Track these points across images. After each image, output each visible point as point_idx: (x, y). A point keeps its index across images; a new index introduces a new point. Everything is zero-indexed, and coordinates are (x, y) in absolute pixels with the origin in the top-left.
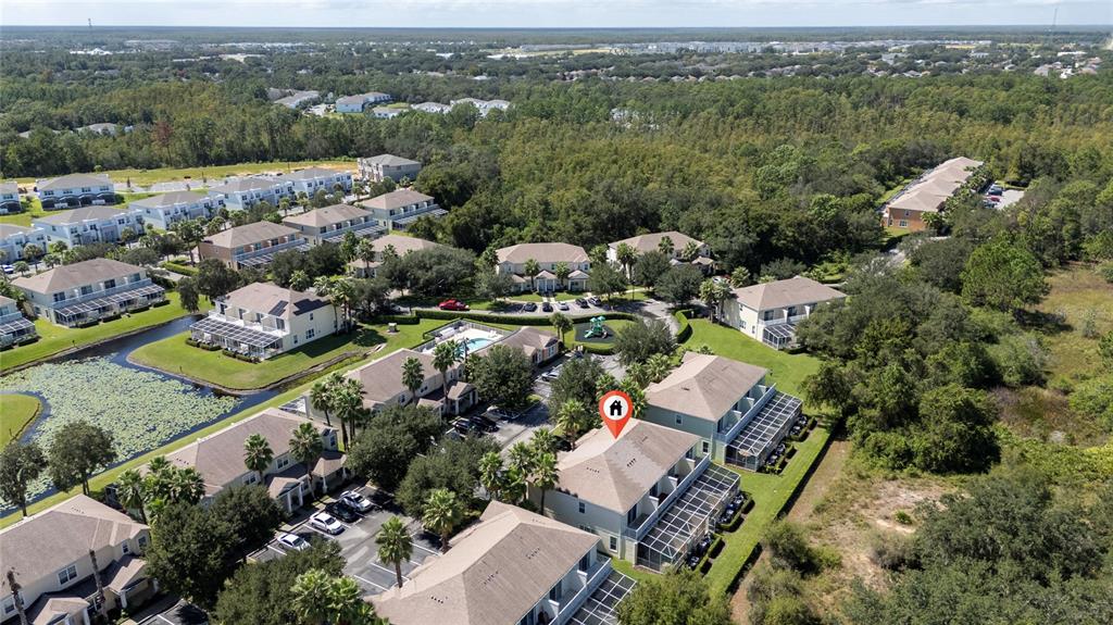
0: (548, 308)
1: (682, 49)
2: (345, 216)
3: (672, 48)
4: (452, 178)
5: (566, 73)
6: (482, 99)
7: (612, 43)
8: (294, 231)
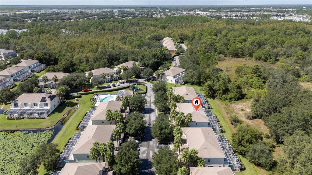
0: (114, 86)
1: (54, 12)
2: (17, 70)
3: (50, 11)
4: (45, 54)
5: (24, 20)
6: (4, 29)
7: (25, 10)
8: (4, 77)
